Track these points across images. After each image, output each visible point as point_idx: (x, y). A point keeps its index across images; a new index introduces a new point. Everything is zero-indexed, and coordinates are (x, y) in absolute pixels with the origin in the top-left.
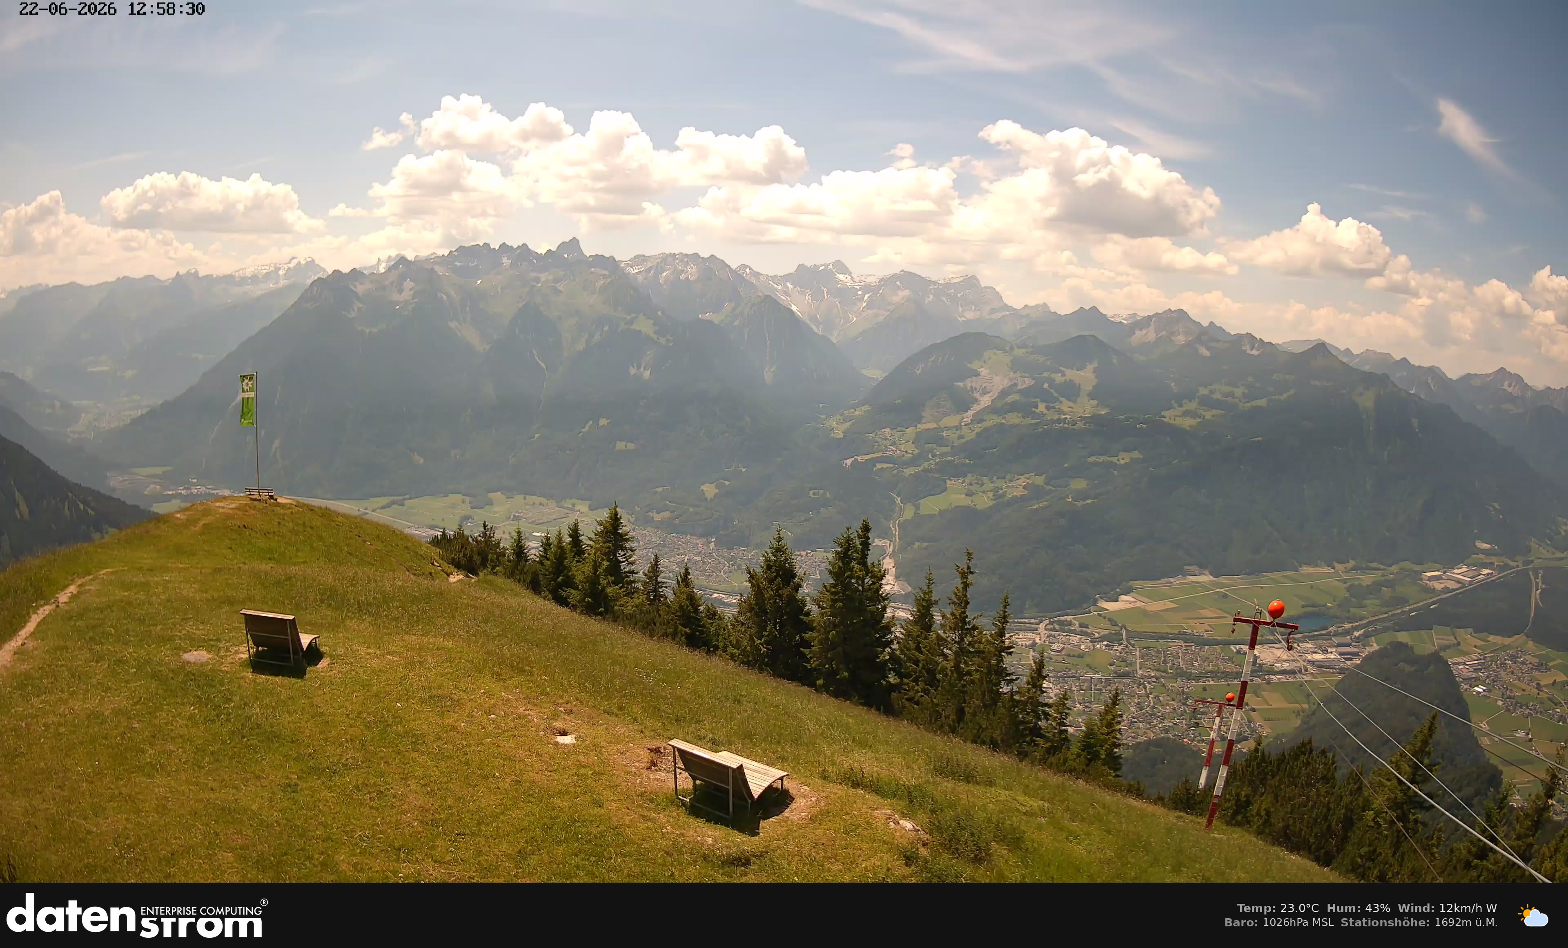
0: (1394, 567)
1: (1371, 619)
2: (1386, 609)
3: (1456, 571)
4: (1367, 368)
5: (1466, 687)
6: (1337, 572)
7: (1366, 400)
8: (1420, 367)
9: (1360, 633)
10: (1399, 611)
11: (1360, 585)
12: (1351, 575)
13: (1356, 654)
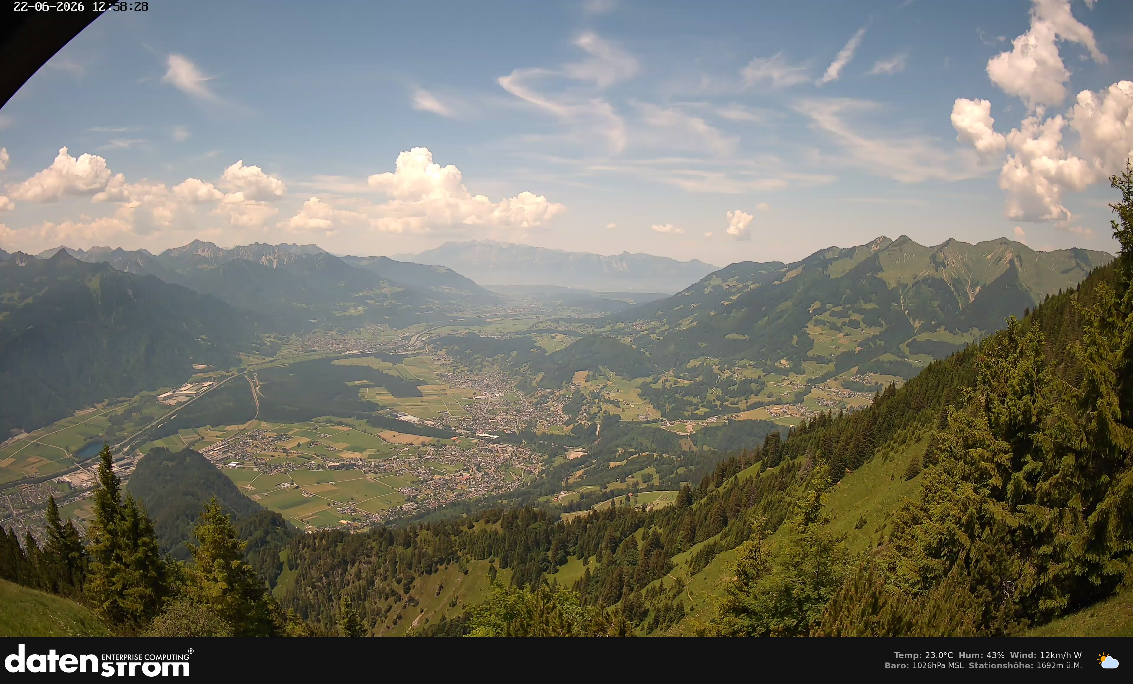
0: (136, 397)
1: (131, 437)
2: (140, 427)
3: (183, 389)
4: (93, 260)
5: (221, 465)
6: (98, 410)
7: (94, 283)
8: (131, 251)
9: (127, 448)
10: (150, 426)
11: (116, 415)
12: (110, 410)
13: (131, 464)
